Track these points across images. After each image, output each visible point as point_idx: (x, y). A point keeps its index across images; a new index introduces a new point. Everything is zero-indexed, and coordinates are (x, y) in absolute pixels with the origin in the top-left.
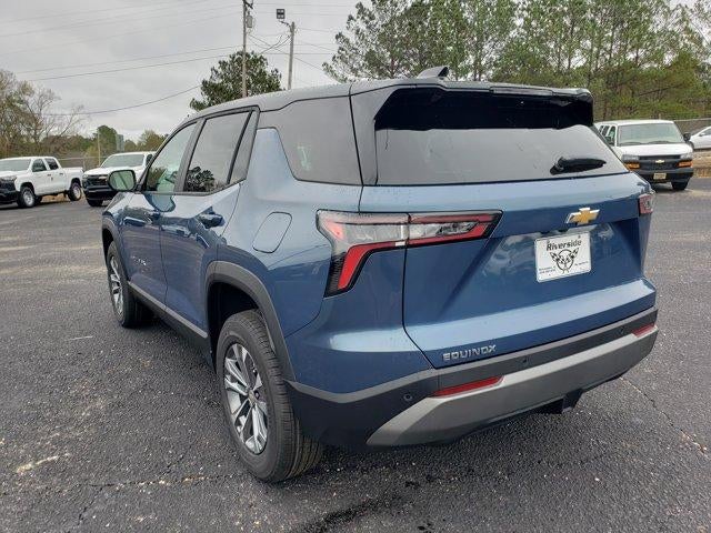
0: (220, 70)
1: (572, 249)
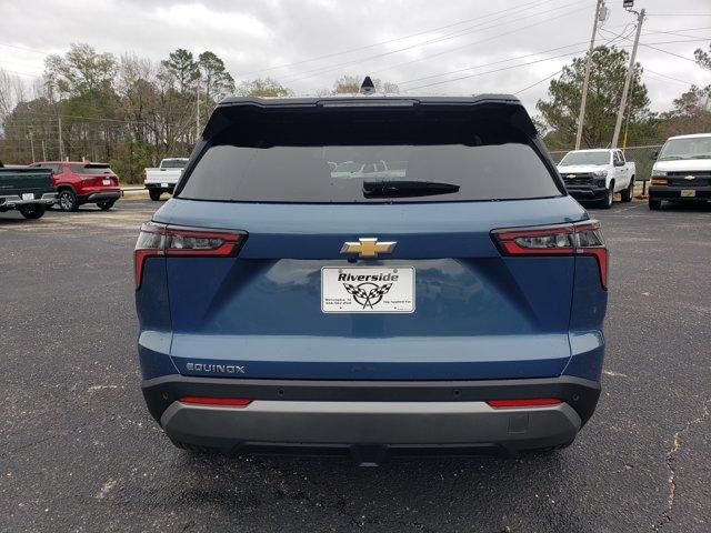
0: (573, 69)
1: (380, 284)
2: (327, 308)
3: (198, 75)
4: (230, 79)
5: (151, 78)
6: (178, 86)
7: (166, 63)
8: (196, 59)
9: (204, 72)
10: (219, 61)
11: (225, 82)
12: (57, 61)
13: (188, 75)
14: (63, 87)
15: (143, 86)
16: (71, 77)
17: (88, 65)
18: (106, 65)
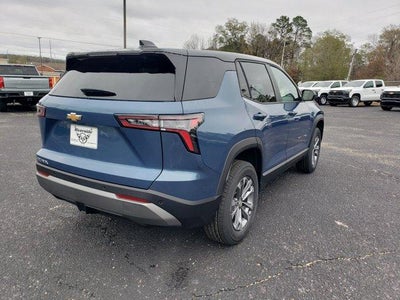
1: (86, 134)
2: (72, 142)
3: (291, 30)
4: (309, 31)
5: (265, 33)
6: (279, 37)
7: (274, 25)
8: (291, 21)
9: (294, 28)
10: (305, 21)
11: (306, 33)
12: (220, 27)
13: (285, 31)
14: (221, 41)
15: (260, 38)
16: (226, 35)
17: (235, 28)
18: (243, 28)
